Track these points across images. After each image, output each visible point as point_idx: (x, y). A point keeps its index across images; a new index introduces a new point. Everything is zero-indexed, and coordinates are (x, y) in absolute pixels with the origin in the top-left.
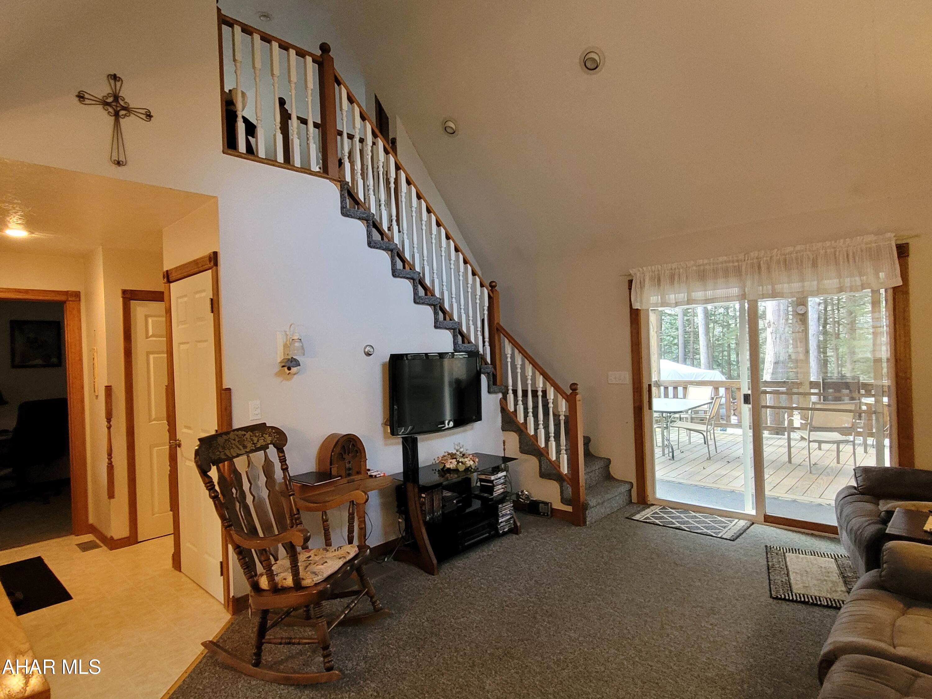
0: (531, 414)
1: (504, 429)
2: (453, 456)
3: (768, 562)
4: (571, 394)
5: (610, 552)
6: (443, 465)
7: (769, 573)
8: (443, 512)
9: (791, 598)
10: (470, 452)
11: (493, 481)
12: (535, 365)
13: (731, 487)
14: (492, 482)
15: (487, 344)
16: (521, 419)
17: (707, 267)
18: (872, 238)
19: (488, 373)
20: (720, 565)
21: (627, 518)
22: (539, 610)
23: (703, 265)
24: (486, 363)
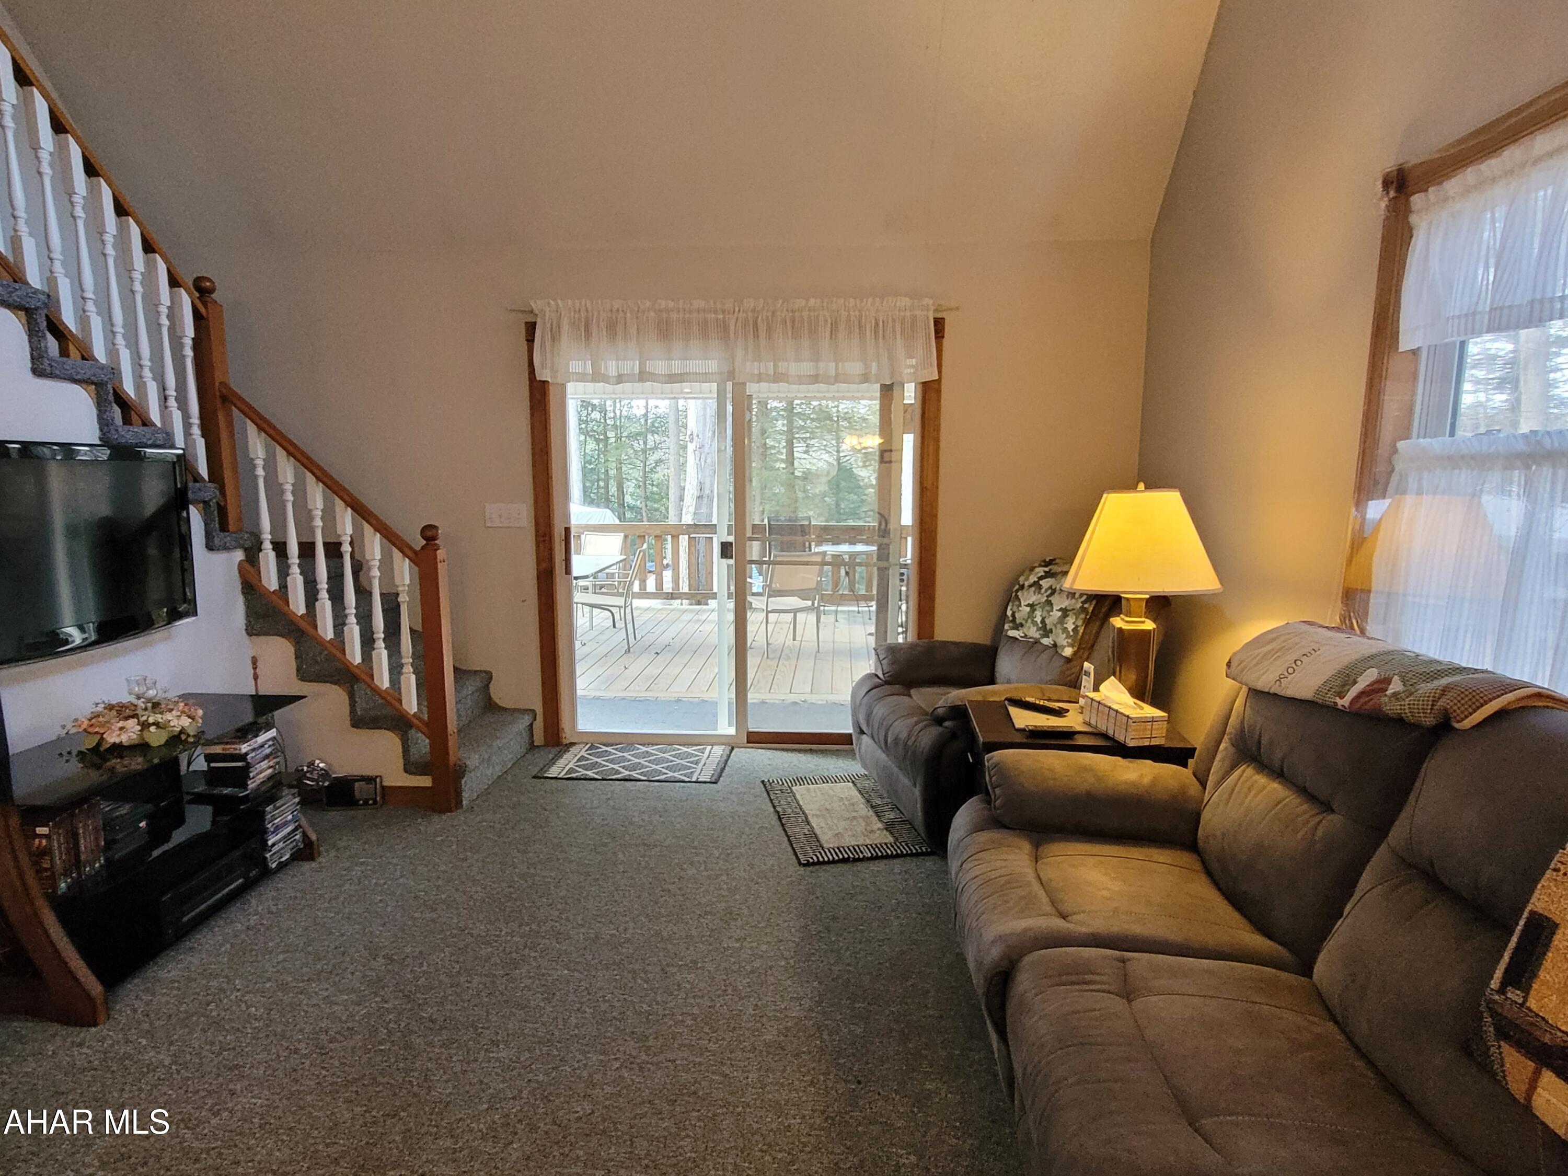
0: (324, 595)
1: (251, 631)
2: (124, 711)
3: (774, 807)
4: (423, 548)
5: (525, 852)
6: (99, 737)
7: (783, 825)
8: (106, 860)
9: (826, 859)
10: (172, 694)
11: (246, 754)
12: (332, 486)
13: (671, 695)
14: (243, 757)
15: (196, 431)
16: (298, 604)
17: (674, 316)
18: (904, 302)
19: (204, 502)
20: (712, 829)
21: (534, 777)
22: (414, 1026)
23: (668, 311)
24: (197, 478)
